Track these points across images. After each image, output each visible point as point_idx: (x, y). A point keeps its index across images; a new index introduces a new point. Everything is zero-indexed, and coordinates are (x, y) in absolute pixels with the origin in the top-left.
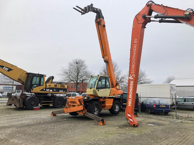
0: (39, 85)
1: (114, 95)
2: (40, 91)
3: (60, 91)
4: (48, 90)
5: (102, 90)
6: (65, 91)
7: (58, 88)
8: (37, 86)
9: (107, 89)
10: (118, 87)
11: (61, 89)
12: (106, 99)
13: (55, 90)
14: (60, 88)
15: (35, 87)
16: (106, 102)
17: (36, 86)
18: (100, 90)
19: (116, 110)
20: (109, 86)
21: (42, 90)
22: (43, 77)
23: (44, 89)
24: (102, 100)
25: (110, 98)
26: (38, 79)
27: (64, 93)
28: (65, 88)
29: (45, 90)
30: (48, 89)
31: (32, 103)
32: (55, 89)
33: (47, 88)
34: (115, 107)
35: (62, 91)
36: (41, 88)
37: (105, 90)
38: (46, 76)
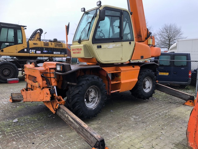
0: (16, 42)
1: (142, 57)
2: (19, 52)
3: (54, 53)
4: (33, 51)
5: (111, 45)
6: (63, 53)
7: (50, 48)
8: (11, 44)
9: (124, 43)
10: (150, 41)
11: (57, 50)
12: (122, 69)
13: (45, 51)
14: (55, 49)
15: (8, 46)
16: (122, 76)
17: (8, 44)
18: (104, 46)
19: (144, 90)
20: (129, 37)
21: (22, 51)
22: (21, 29)
23: (26, 50)
24: (109, 71)
25: (133, 65)
26: (11, 33)
27: (63, 55)
28: (64, 48)
29: (28, 52)
30: (32, 49)
31: (6, 72)
32: (47, 49)
33: (30, 47)
34: (144, 85)
35: (59, 53)
36: (20, 47)
37: (118, 44)
38: (26, 29)
